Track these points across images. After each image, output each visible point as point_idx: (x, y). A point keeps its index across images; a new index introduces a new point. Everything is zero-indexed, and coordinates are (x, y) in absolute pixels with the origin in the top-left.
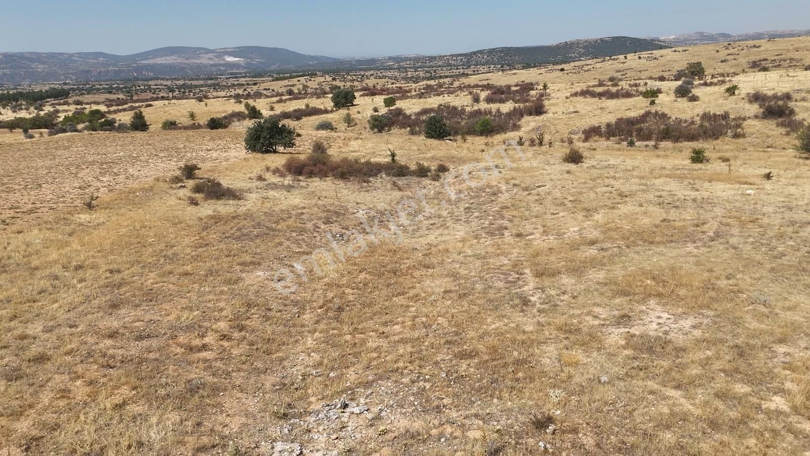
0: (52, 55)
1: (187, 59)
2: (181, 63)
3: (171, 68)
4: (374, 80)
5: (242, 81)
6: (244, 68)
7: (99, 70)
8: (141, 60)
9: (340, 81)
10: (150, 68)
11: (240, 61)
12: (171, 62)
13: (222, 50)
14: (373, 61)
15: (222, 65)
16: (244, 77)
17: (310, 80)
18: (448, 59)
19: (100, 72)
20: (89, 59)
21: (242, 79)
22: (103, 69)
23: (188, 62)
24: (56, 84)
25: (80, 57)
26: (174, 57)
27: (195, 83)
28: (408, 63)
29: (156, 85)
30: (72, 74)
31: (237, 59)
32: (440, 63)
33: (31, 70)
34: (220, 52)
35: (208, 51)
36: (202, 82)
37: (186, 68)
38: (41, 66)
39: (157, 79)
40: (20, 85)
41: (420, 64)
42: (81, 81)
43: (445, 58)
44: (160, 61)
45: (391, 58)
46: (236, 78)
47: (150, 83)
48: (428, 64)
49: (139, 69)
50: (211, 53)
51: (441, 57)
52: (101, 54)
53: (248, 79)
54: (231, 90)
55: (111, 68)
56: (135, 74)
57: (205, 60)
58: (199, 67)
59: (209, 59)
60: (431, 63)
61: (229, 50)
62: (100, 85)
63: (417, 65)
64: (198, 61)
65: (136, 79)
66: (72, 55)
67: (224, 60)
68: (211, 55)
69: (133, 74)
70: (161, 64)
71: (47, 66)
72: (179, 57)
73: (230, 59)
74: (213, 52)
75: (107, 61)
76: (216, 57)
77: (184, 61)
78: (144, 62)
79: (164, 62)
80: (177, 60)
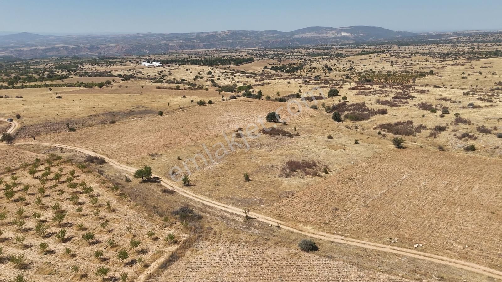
0: (253, 32)
1: (320, 34)
2: (316, 37)
3: (309, 40)
4: (418, 57)
5: (345, 51)
6: (352, 39)
7: (272, 41)
9: (395, 57)
10: (299, 40)
11: (350, 35)
12: (310, 36)
13: (340, 29)
14: (440, 36)
15: (338, 38)
16: (347, 48)
17: (377, 56)
18: (499, 36)
19: (273, 42)
20: (269, 34)
21: (345, 50)
22: (275, 40)
23: (320, 36)
24: (249, 49)
25: (265, 34)
26: (312, 33)
27: (318, 51)
28: (465, 38)
29: (297, 53)
30: (260, 43)
31: (349, 34)
32: (491, 39)
33: (241, 41)
34: (340, 30)
35: (332, 29)
36: (321, 51)
37: (318, 40)
38: (246, 38)
39: (299, 48)
40: (235, 50)
41: (474, 39)
42: (262, 48)
43: (496, 35)
44: (305, 35)
45: (455, 34)
46: (342, 48)
47: (296, 50)
48: (481, 39)
49: (292, 41)
50: (333, 30)
51: (493, 34)
52: (276, 32)
53: (348, 50)
54: (330, 60)
55: (279, 40)
56: (290, 43)
57: (330, 35)
58: (326, 40)
59: (333, 34)
60: (483, 39)
61: (345, 28)
62: (270, 51)
63: (471, 40)
64: (325, 35)
65: (289, 48)
66: (261, 32)
67: (341, 34)
68: (334, 32)
70: (305, 37)
71: (249, 39)
72: (316, 33)
73: (344, 34)
74: (335, 29)
75: (278, 36)
76: (336, 33)
77: (318, 35)
78: (296, 36)
79: (307, 36)
80: (314, 34)
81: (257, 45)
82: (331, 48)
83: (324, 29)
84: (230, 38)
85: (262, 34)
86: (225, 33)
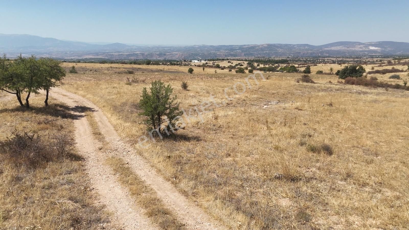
0: (286, 45)
1: (348, 47)
2: (344, 50)
3: (338, 52)
6: (379, 53)
7: (304, 52)
8: (325, 48)
10: (328, 52)
11: (378, 49)
12: (339, 49)
13: (369, 43)
15: (366, 51)
19: (305, 53)
20: (301, 47)
23: (348, 49)
24: (285, 58)
25: (297, 46)
26: (341, 47)
30: (292, 54)
31: (377, 48)
33: (276, 51)
34: (368, 44)
35: (360, 44)
36: (352, 59)
37: (346, 52)
38: (281, 50)
39: (329, 57)
40: (270, 58)
42: (295, 57)
44: (333, 48)
46: (372, 58)
47: (326, 59)
49: (322, 52)
50: (362, 45)
52: (307, 45)
55: (310, 52)
56: (320, 55)
57: (357, 48)
58: (353, 52)
59: (360, 48)
61: (373, 43)
62: (303, 59)
64: (353, 49)
65: (319, 57)
66: (295, 45)
67: (369, 48)
68: (362, 46)
69: (319, 55)
70: (334, 50)
71: (283, 50)
72: (344, 46)
73: (372, 48)
74: (363, 44)
75: (309, 48)
76: (365, 47)
77: (346, 49)
78: (325, 49)
79: (335, 49)
80: (342, 48)
81: (290, 55)
82: (361, 58)
83: (353, 44)
84: (266, 49)
85: (295, 47)
86: (263, 45)
